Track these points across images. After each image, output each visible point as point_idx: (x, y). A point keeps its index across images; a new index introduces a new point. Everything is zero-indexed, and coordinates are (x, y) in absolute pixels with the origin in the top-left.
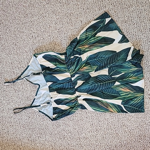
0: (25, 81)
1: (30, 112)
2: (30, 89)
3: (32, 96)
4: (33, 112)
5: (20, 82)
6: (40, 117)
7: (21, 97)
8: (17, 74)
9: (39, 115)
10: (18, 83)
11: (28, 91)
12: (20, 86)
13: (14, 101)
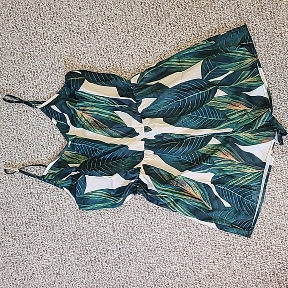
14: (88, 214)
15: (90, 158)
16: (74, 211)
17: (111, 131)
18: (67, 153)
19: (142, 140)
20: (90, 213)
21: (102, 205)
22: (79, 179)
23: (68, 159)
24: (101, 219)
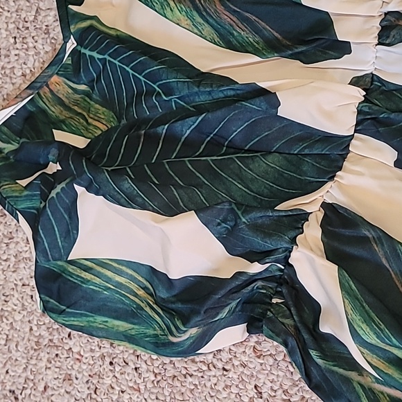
14: (71, 343)
15: (124, 122)
16: (31, 313)
17: (227, 18)
18: (59, 84)
19: (356, 82)
20: (79, 342)
21: (122, 325)
22: (53, 194)
23: (55, 111)
24: (108, 381)
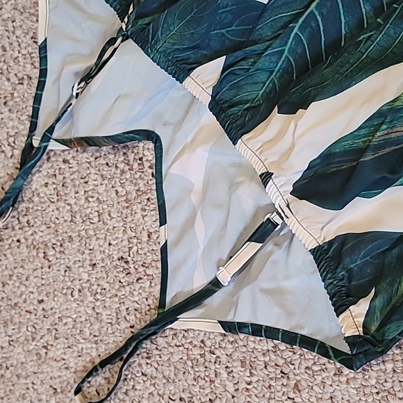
0: (65, 161)
1: (176, 358)
2: (114, 195)
3: (145, 238)
4: (197, 352)
5: (46, 185)
6: (260, 374)
7: (85, 277)
8: (11, 140)
9: (243, 363)
10: (36, 199)
11: (106, 216)
12: (53, 207)
13: (61, 328)
